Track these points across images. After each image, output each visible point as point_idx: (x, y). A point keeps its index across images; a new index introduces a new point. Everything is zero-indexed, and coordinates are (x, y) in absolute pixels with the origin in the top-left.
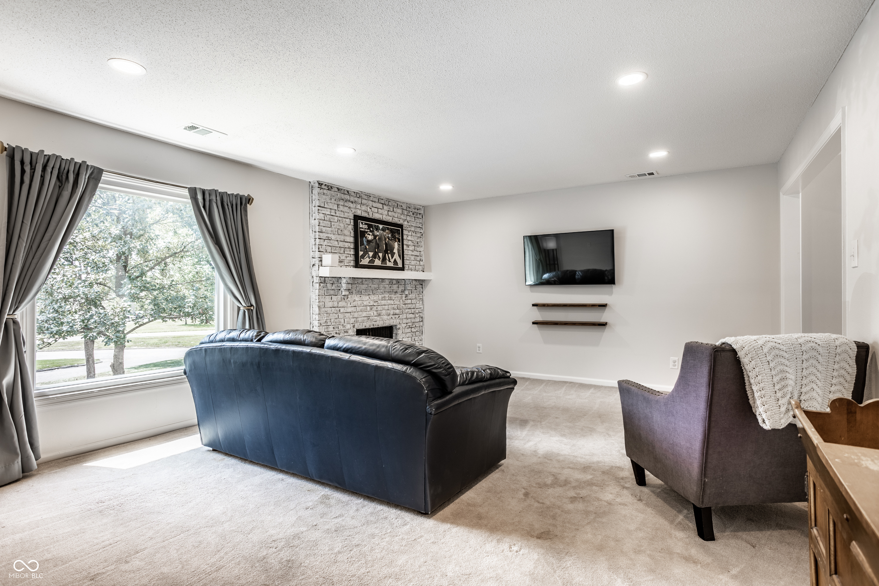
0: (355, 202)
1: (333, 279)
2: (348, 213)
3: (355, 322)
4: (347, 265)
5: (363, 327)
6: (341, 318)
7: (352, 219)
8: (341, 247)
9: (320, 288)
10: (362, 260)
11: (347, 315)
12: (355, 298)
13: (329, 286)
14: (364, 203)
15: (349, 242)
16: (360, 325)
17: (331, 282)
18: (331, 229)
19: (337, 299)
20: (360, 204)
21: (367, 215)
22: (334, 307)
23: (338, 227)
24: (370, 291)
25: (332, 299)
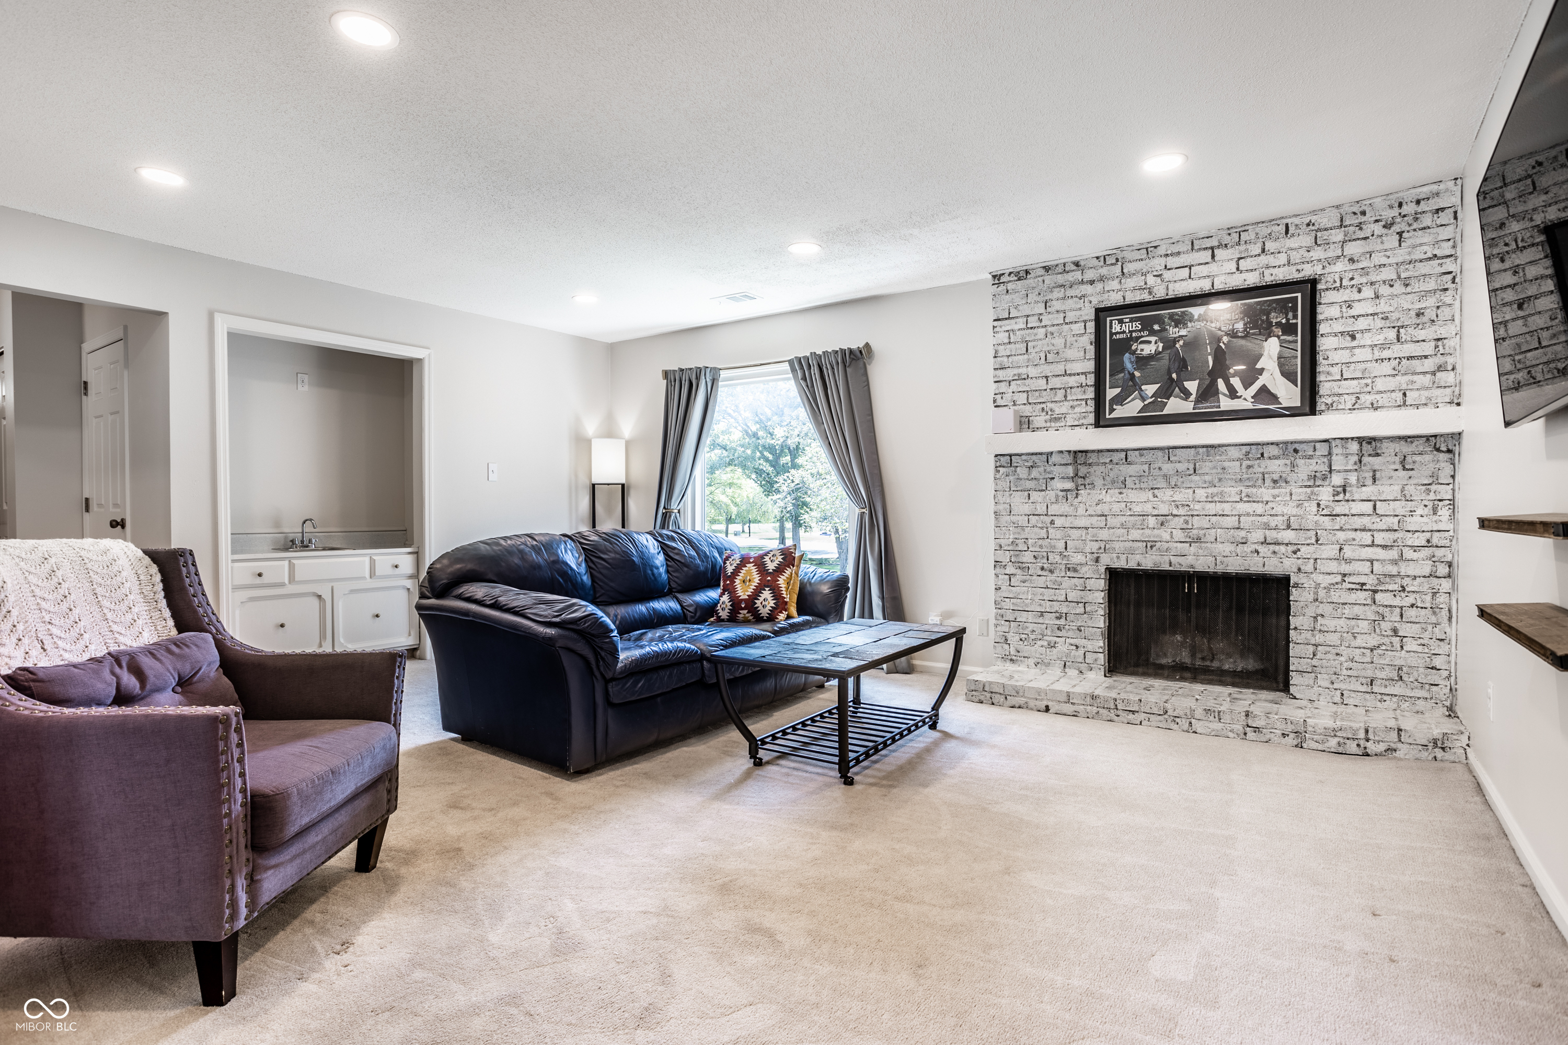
0: (1102, 279)
1: (1034, 457)
2: (1079, 309)
3: (1100, 551)
4: (1076, 423)
5: (1132, 565)
6: (1057, 537)
7: (1090, 321)
8: (1055, 389)
9: (998, 476)
10: (1115, 407)
11: (1075, 534)
12: (1101, 497)
13: (1022, 472)
14: (1133, 272)
15: (1082, 373)
16: (1118, 557)
17: (1026, 464)
18: (1026, 356)
19: (1045, 497)
20: (1117, 277)
21: (1146, 297)
22: (1037, 515)
23: (1047, 349)
24: (1160, 479)
25: (1029, 498)
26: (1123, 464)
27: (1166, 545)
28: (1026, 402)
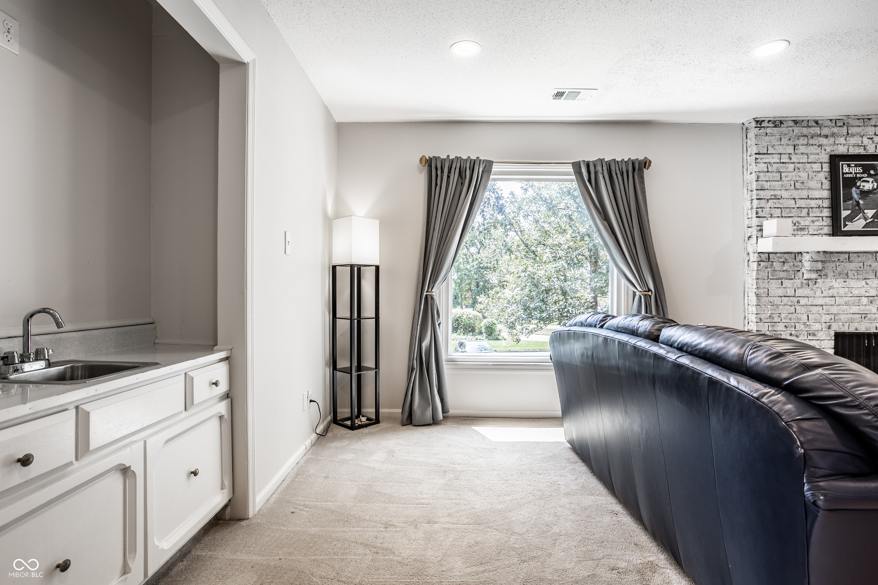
0: (833, 135)
1: (786, 255)
2: (818, 154)
3: (832, 321)
4: (816, 233)
5: (852, 330)
6: (802, 312)
7: (826, 163)
8: (800, 208)
9: (759, 268)
11: (814, 309)
12: (832, 284)
13: (777, 266)
14: (854, 133)
15: (819, 199)
16: (843, 325)
17: (780, 260)
18: (780, 183)
19: (793, 284)
20: (843, 135)
21: (861, 151)
22: (787, 296)
23: (795, 179)
24: (870, 272)
25: (782, 285)
26: (846, 262)
27: (874, 316)
28: (780, 215)
